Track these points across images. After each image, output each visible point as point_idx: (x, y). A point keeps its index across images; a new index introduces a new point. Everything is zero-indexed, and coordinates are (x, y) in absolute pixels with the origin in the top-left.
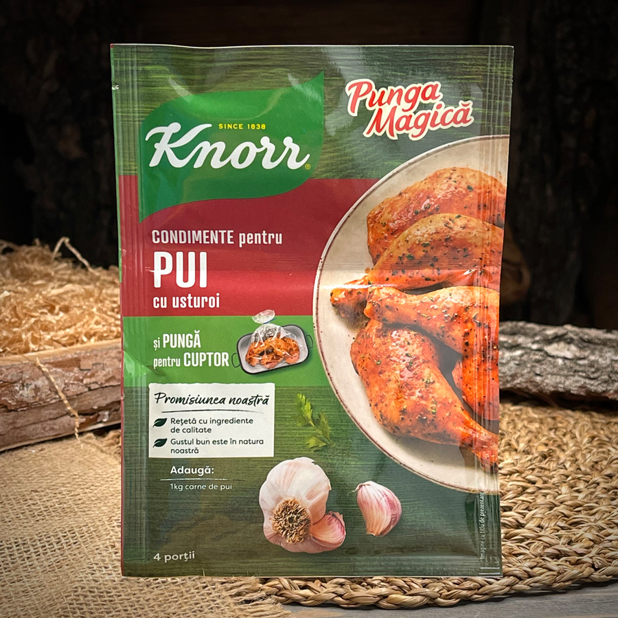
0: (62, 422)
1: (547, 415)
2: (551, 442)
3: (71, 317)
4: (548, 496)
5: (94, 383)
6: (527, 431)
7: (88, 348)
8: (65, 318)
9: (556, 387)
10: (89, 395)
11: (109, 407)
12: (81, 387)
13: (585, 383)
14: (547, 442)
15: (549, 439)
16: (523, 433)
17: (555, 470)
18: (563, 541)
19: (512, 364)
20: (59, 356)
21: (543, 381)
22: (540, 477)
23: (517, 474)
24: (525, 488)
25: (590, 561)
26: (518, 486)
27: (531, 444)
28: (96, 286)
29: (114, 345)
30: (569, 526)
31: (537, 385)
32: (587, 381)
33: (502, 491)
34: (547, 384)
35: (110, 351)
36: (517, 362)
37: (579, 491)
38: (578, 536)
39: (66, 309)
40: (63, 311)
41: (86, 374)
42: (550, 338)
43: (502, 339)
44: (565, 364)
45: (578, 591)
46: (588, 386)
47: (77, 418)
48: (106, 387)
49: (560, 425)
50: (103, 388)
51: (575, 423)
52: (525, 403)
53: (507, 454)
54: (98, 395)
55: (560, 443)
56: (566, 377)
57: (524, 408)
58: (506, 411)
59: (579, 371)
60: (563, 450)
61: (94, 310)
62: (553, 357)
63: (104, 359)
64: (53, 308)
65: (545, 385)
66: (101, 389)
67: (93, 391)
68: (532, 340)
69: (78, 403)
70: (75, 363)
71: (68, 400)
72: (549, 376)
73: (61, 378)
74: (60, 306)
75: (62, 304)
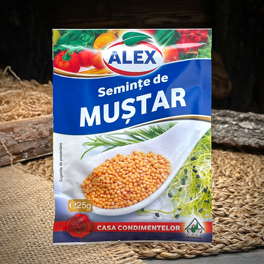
0: (4, 158)
1: (239, 156)
2: (242, 171)
3: (10, 107)
4: (240, 200)
5: (20, 139)
6: (230, 165)
7: (18, 122)
8: (7, 107)
9: (244, 143)
10: (18, 145)
11: (28, 151)
12: (14, 142)
13: (258, 141)
14: (239, 171)
15: (241, 170)
16: (228, 166)
17: (243, 186)
18: (247, 224)
19: (223, 131)
20: (3, 126)
21: (238, 140)
22: (236, 190)
23: (225, 188)
24: (229, 196)
25: (261, 236)
26: (226, 195)
27: (232, 172)
28: (23, 90)
29: (31, 121)
30: (250, 216)
31: (235, 142)
32: (259, 140)
33: (218, 197)
34: (240, 141)
35: (29, 124)
36: (225, 130)
37: (255, 198)
38: (255, 222)
39: (8, 103)
40: (6, 103)
41: (16, 135)
42: (242, 118)
43: (219, 118)
44: (249, 132)
45: (254, 251)
46: (260, 143)
47: (11, 157)
48: (26, 141)
49: (246, 162)
50: (25, 142)
51: (253, 161)
52: (229, 150)
53: (220, 178)
54: (23, 145)
55: (246, 172)
56: (249, 138)
57: (228, 153)
58: (220, 154)
59: (255, 136)
60: (247, 176)
61: (21, 103)
62: (243, 128)
63: (25, 128)
64: (2, 102)
65: (239, 142)
66: (24, 142)
67: (20, 144)
68: (233, 119)
69: (13, 149)
70: (11, 130)
71: (7, 148)
72: (241, 138)
73: (4, 137)
74: (5, 101)
75: (6, 100)
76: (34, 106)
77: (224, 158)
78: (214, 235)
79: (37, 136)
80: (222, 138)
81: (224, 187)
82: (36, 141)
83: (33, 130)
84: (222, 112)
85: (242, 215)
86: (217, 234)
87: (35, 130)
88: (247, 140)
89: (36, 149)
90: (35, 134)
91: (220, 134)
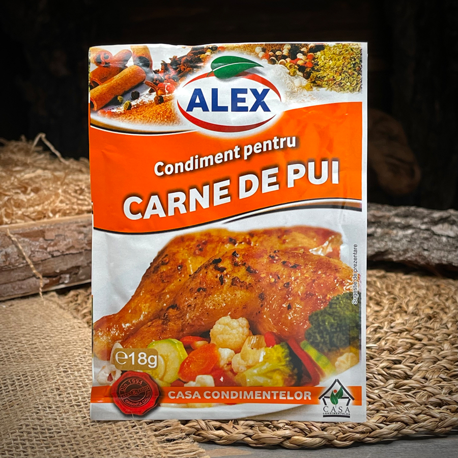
0: (29, 283)
3: (40, 197)
4: (432, 352)
5: (56, 251)
7: (53, 222)
8: (35, 197)
10: (52, 261)
11: (69, 271)
12: (45, 254)
15: (434, 304)
18: (444, 391)
20: (27, 228)
22: (425, 335)
30: (450, 378)
35: (71, 225)
39: (37, 190)
40: (34, 192)
41: (49, 244)
45: (457, 436)
47: (41, 280)
48: (67, 254)
50: (65, 255)
52: (415, 273)
54: (60, 261)
55: (442, 307)
57: (413, 277)
61: (60, 191)
63: (65, 231)
64: (26, 189)
65: (431, 258)
66: (63, 256)
67: (55, 258)
68: (422, 222)
69: (43, 267)
70: (40, 234)
71: (33, 264)
72: (435, 251)
73: (28, 247)
74: (32, 188)
75: (34, 186)
76: (81, 197)
77: (406, 286)
78: (386, 409)
79: (84, 245)
80: (401, 253)
81: (404, 331)
82: (84, 253)
83: (78, 236)
84: (402, 209)
85: (436, 376)
86: (391, 406)
87: (81, 236)
88: (446, 255)
89: (83, 268)
90: (82, 242)
91: (398, 245)
